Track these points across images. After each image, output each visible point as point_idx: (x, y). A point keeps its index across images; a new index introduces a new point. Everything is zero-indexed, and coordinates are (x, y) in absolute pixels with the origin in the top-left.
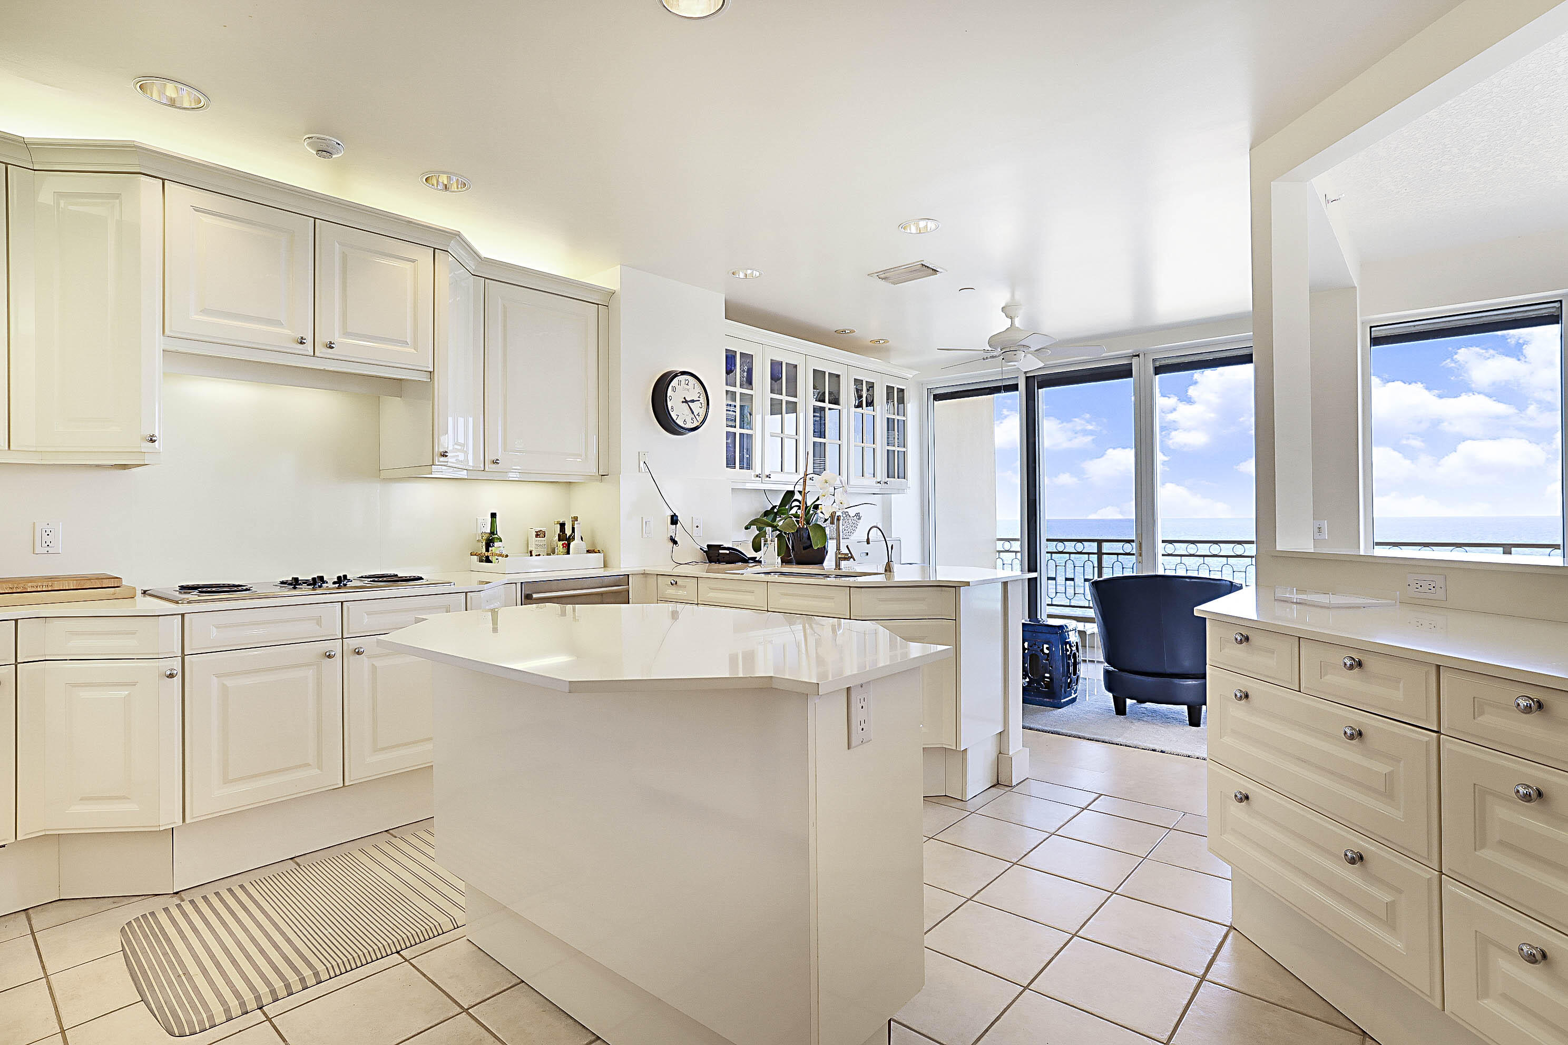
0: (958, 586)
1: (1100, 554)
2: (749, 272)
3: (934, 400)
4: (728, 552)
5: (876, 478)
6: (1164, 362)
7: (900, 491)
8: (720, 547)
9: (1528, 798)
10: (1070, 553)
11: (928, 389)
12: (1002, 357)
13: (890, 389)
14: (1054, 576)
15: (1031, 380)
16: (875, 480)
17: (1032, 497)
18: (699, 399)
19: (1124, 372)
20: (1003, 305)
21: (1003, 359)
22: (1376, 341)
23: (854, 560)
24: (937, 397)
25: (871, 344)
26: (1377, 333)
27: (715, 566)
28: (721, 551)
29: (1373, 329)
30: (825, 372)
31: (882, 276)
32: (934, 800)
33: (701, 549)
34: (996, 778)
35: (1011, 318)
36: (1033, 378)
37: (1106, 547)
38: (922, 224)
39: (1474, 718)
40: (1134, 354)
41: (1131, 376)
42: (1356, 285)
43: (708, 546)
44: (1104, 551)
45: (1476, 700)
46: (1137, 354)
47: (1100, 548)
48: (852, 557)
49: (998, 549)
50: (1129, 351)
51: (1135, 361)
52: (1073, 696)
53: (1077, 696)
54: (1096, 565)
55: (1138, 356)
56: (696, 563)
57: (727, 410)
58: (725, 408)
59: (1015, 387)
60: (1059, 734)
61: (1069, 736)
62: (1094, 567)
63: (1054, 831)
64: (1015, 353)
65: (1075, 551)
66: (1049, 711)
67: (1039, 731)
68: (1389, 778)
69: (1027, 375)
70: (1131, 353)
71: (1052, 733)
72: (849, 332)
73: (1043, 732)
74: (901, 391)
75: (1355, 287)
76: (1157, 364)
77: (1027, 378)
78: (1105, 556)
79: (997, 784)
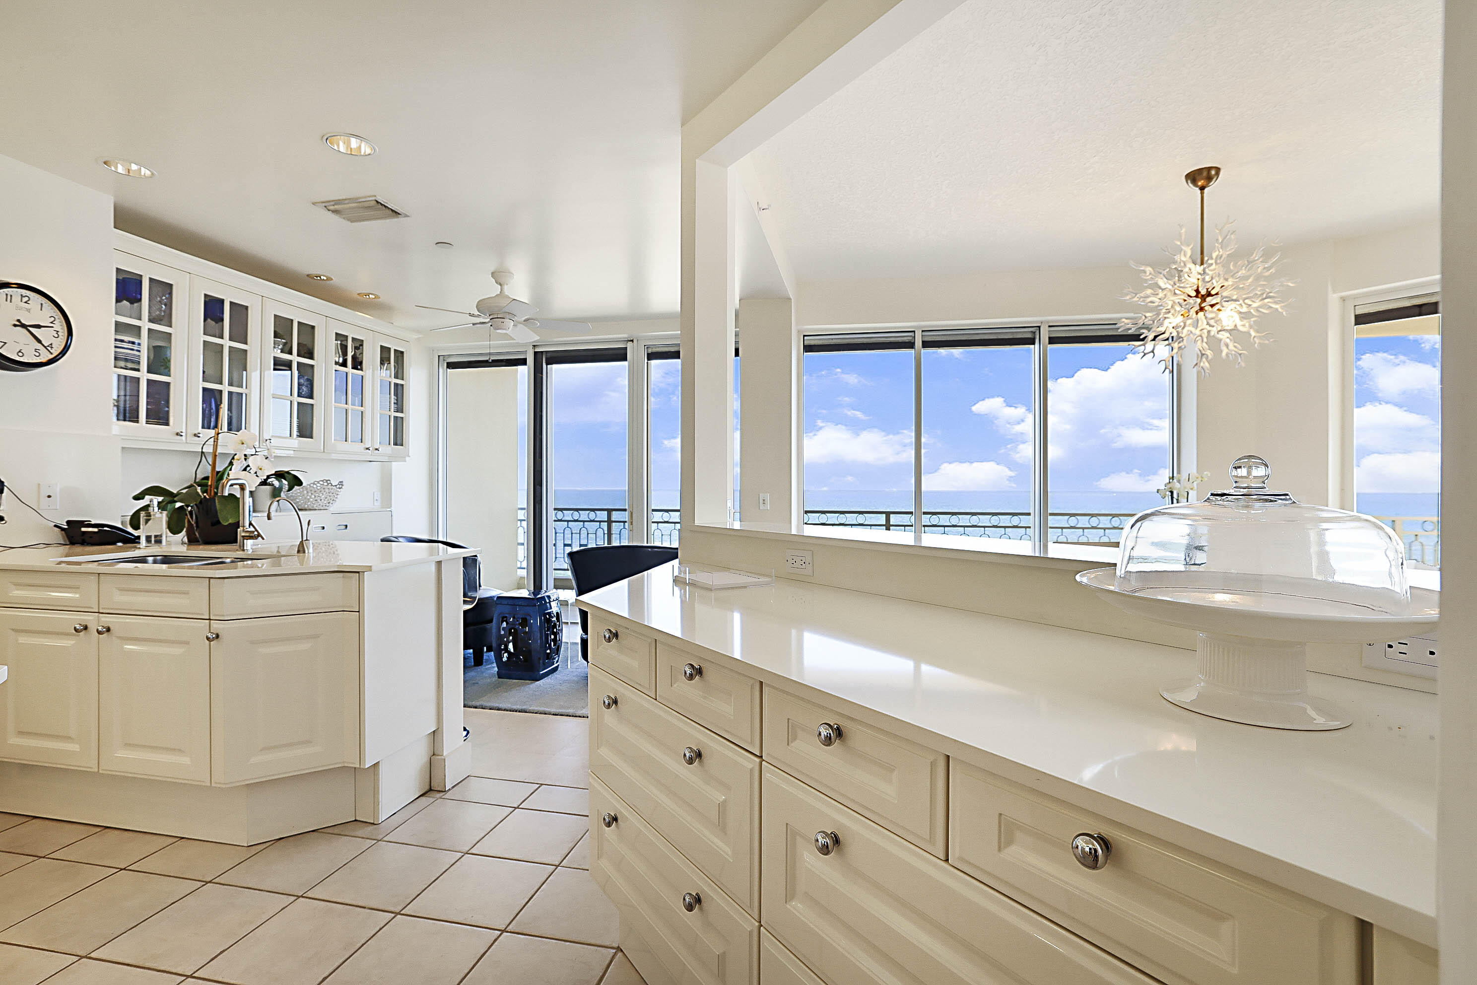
0: (362, 572)
1: (610, 522)
2: (134, 167)
3: (447, 368)
4: (96, 530)
5: (365, 444)
6: (655, 350)
7: (402, 458)
8: (82, 524)
9: (825, 850)
10: (584, 521)
11: (439, 356)
12: (490, 324)
13: (385, 350)
14: (570, 543)
15: (539, 356)
16: (362, 446)
17: (538, 468)
18: (52, 325)
19: (619, 355)
20: (492, 269)
21: (491, 326)
22: (808, 348)
23: (263, 539)
24: (451, 365)
25: (358, 297)
26: (810, 341)
27: (78, 548)
28: (83, 529)
29: (805, 338)
30: (292, 320)
31: (332, 208)
32: (336, 830)
33: (55, 526)
34: (428, 783)
35: (501, 285)
36: (540, 353)
37: (615, 516)
38: (354, 143)
39: (788, 744)
40: (629, 339)
41: (625, 359)
42: (791, 298)
43: (68, 522)
44: (613, 519)
45: (790, 721)
46: (632, 339)
47: (609, 516)
48: (259, 535)
49: (519, 518)
50: (624, 336)
51: (629, 345)
52: (556, 665)
53: (558, 665)
54: (606, 532)
55: (632, 341)
56: (45, 546)
57: (116, 347)
58: (113, 343)
59: (523, 362)
60: (526, 712)
61: (536, 713)
62: (604, 534)
63: (467, 849)
64: (502, 320)
65: (589, 520)
66: (523, 685)
67: (507, 711)
68: (722, 808)
69: (536, 350)
70: (625, 338)
71: (519, 712)
72: (325, 278)
73: (510, 711)
74: (400, 354)
75: (790, 299)
76: (650, 351)
77: (536, 353)
78: (614, 524)
79: (429, 791)
